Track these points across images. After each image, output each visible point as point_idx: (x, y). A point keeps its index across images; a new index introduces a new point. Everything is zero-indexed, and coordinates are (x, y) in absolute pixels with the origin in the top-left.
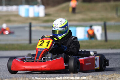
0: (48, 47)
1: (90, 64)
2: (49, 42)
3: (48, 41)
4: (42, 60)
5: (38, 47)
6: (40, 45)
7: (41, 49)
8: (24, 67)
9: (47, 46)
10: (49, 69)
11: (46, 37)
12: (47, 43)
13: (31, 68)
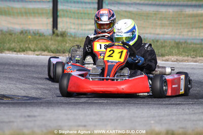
0: (122, 60)
1: (177, 86)
2: (122, 52)
3: (120, 50)
4: (115, 78)
5: (106, 59)
6: (109, 56)
7: (112, 62)
8: (91, 87)
9: (120, 58)
10: (128, 91)
11: (116, 45)
12: (120, 54)
13: (102, 89)
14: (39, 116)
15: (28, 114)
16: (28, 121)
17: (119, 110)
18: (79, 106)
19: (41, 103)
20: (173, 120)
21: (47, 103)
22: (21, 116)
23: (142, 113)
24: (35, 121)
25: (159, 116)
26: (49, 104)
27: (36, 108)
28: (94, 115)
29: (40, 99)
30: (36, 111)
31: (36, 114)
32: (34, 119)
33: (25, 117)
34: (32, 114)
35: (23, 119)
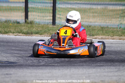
14: (14, 74)
15: (7, 73)
16: (6, 77)
17: (64, 70)
18: (39, 67)
19: (16, 66)
20: (97, 76)
21: (20, 65)
22: (2, 74)
23: (78, 71)
24: (11, 77)
25: (89, 74)
26: (21, 66)
27: (12, 69)
28: (48, 73)
29: (16, 63)
30: (12, 71)
31: (12, 73)
32: (10, 76)
33: (5, 75)
34: (9, 73)
35: (3, 76)
